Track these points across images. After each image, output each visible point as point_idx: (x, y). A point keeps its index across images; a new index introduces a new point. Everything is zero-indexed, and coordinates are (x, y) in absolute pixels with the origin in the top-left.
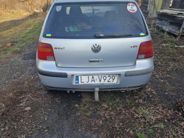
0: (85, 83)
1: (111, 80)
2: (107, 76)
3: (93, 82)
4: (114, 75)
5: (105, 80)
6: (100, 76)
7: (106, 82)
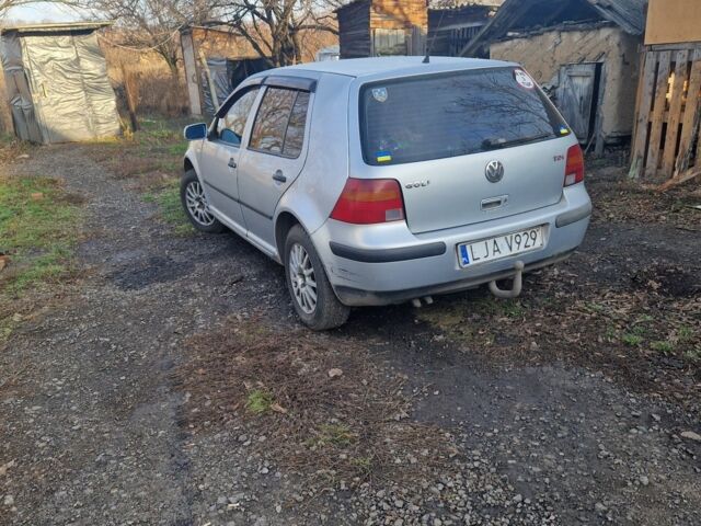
0: (482, 260)
1: (530, 242)
2: (521, 234)
3: (497, 255)
4: (533, 228)
5: (519, 243)
6: (509, 237)
7: (522, 249)
